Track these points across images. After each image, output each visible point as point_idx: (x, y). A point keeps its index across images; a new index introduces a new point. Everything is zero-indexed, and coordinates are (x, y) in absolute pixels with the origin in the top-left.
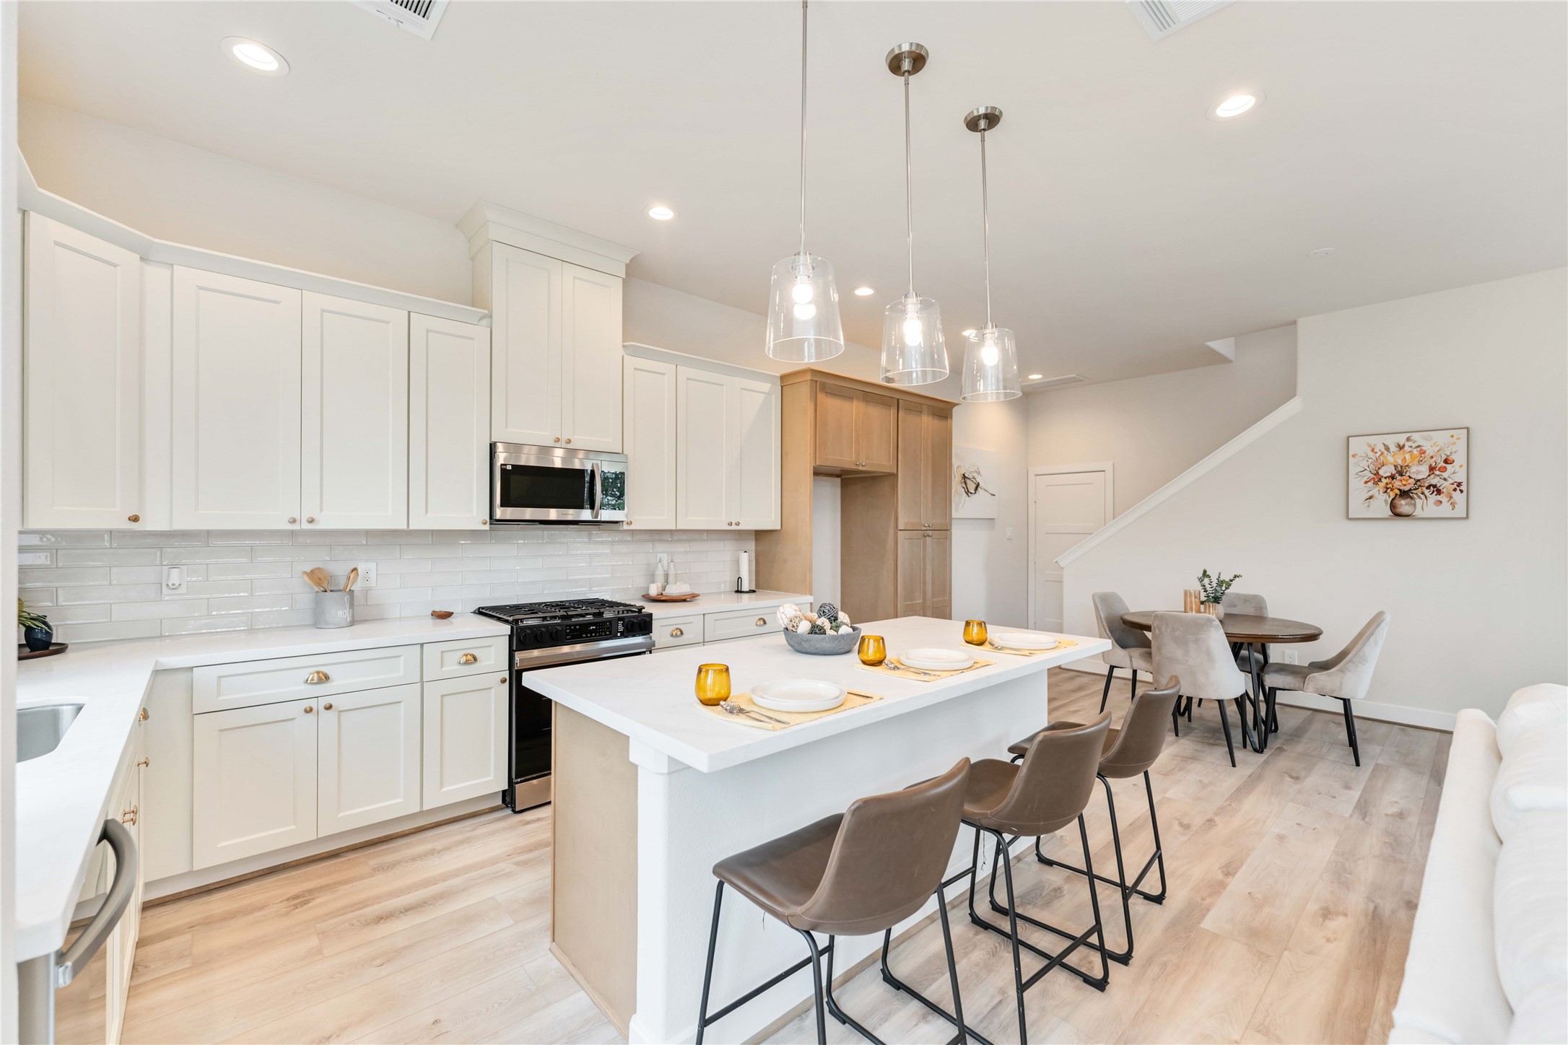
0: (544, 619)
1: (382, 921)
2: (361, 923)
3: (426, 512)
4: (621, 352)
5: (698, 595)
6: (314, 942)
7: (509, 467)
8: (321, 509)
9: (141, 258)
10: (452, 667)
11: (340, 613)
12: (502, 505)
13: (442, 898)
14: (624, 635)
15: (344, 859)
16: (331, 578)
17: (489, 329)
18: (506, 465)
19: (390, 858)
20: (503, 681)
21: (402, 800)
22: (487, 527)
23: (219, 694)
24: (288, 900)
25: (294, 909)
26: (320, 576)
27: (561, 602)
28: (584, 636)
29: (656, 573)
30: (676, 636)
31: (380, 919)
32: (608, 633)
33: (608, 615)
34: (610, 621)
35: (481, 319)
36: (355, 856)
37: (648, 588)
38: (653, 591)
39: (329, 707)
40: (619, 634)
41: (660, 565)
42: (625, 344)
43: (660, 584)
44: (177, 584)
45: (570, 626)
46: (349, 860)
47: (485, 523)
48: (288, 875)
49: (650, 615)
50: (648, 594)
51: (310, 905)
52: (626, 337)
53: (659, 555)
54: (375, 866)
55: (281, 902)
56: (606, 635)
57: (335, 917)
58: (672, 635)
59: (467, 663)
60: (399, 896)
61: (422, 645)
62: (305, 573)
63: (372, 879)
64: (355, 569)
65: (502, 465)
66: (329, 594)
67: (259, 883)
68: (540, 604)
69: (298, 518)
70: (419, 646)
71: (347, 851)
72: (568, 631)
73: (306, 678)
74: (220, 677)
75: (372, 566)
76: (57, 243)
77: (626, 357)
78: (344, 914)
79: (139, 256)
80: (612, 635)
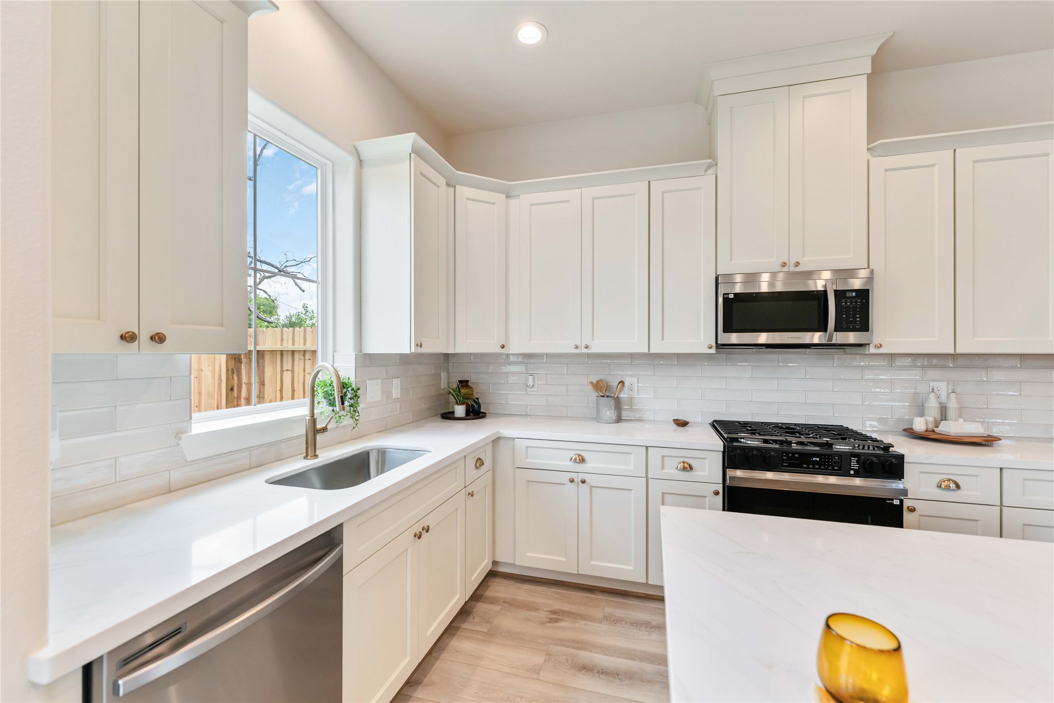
0: (766, 441)
1: (583, 671)
2: (572, 663)
3: (663, 339)
4: (866, 155)
5: (998, 439)
6: (539, 659)
7: (731, 296)
8: (593, 339)
9: (506, 196)
10: (671, 470)
11: (608, 413)
12: (725, 331)
13: (630, 678)
14: (857, 474)
15: (594, 596)
16: (608, 387)
17: (714, 176)
18: (728, 294)
19: (619, 613)
20: (716, 493)
21: (633, 569)
22: (713, 351)
23: (527, 457)
24: (551, 612)
25: (549, 622)
26: (602, 386)
27: (795, 425)
28: (805, 466)
29: (926, 405)
30: (948, 488)
31: (585, 668)
32: (836, 468)
33: (841, 447)
34: (841, 455)
35: (706, 170)
36: (601, 597)
37: (911, 421)
38: (919, 425)
39: (583, 482)
40: (852, 472)
41: (932, 396)
42: (870, 146)
43: (931, 419)
44: (532, 385)
45: (787, 453)
46: (597, 599)
47: (710, 348)
48: (561, 591)
49: (901, 457)
50: (912, 429)
51: (558, 624)
52: (870, 140)
53: (932, 383)
54: (607, 615)
55: (547, 611)
56: (833, 469)
57: (563, 645)
58: (939, 486)
59: (684, 469)
60: (605, 654)
61: (647, 447)
62: (592, 383)
63: (600, 625)
64: (622, 382)
65: (724, 294)
66: (606, 398)
67: (546, 589)
68: (769, 424)
69: (579, 344)
70: (645, 448)
71: (599, 590)
72: (785, 458)
73: (572, 456)
74: (527, 447)
75: (634, 380)
76: (468, 199)
77: (872, 160)
78: (568, 647)
79: (505, 195)
80: (843, 472)
